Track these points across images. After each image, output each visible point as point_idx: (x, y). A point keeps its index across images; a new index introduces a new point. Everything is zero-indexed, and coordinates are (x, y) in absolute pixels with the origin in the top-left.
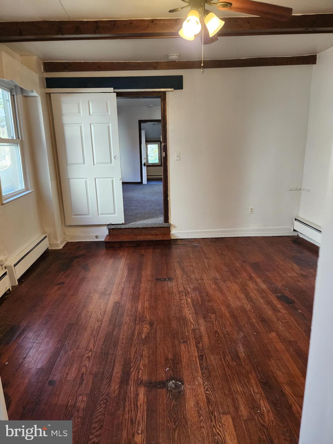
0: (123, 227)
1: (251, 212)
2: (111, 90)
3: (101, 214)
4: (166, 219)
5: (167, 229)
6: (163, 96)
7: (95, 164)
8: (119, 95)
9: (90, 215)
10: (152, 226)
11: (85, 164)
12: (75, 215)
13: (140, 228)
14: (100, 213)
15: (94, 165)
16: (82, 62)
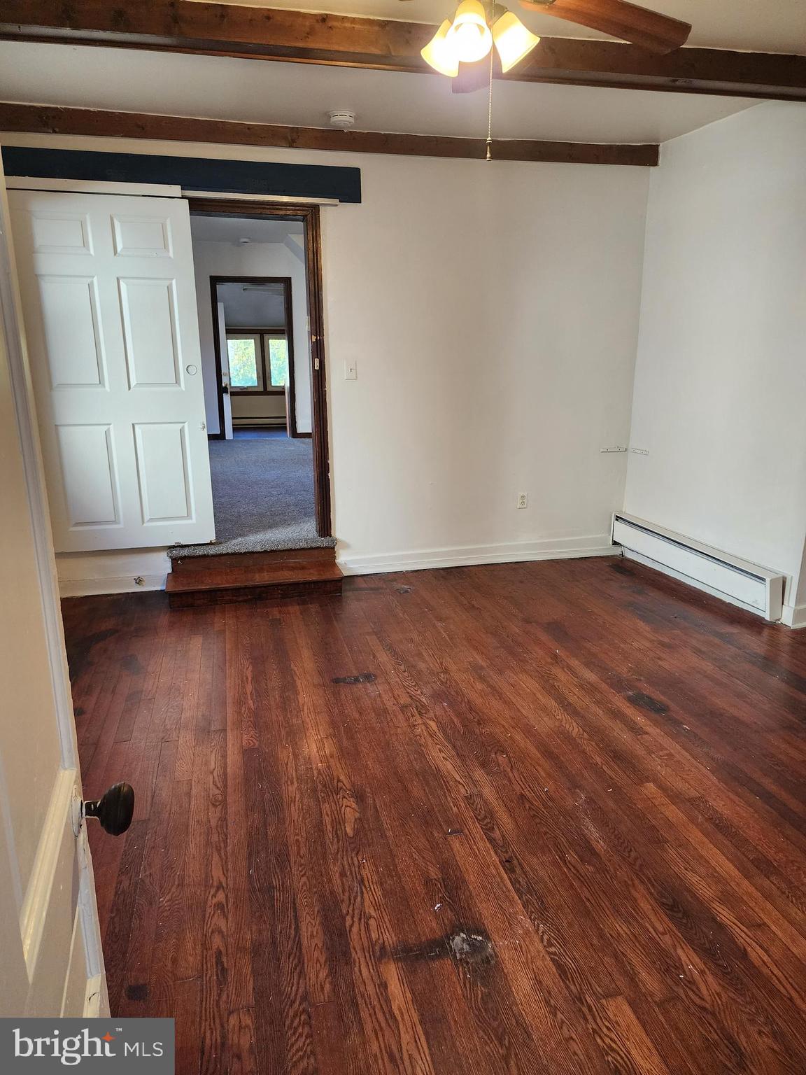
0: (212, 551)
1: (523, 503)
2: (176, 190)
3: (151, 520)
4: (325, 526)
5: (327, 554)
6: (311, 219)
7: (132, 387)
8: (197, 207)
9: (119, 523)
10: (290, 546)
11: (104, 386)
12: (78, 524)
13: (259, 552)
14: (147, 517)
15: (129, 388)
16: (92, 109)
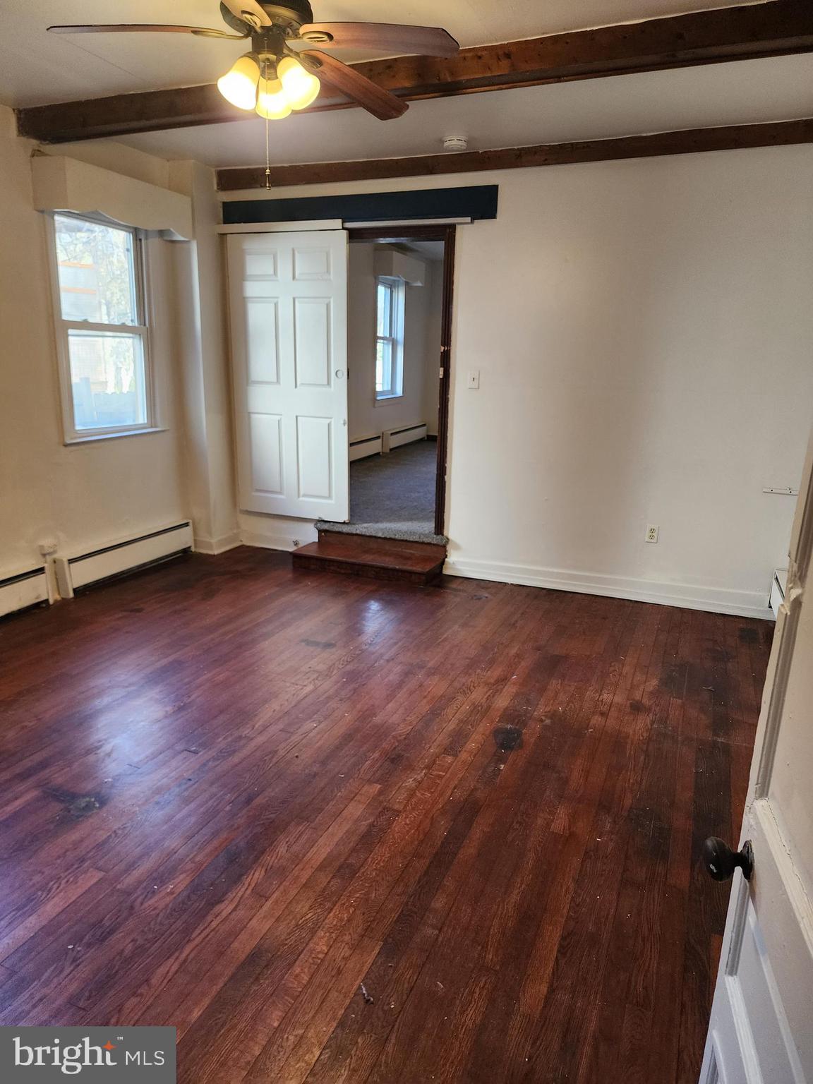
0: (346, 529)
1: (651, 537)
2: (337, 223)
3: (305, 495)
4: (440, 527)
5: (440, 551)
6: (448, 235)
7: (298, 385)
9: (283, 495)
10: (405, 537)
11: (280, 384)
12: (258, 490)
13: (380, 538)
14: (301, 493)
15: (296, 387)
16: (285, 165)
